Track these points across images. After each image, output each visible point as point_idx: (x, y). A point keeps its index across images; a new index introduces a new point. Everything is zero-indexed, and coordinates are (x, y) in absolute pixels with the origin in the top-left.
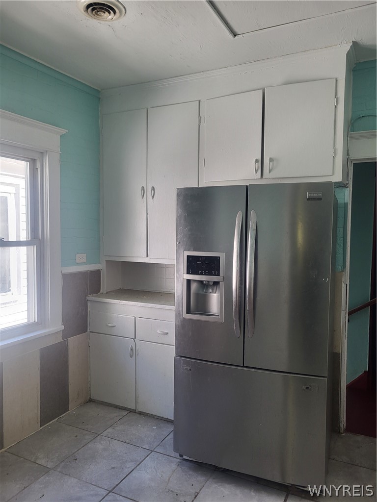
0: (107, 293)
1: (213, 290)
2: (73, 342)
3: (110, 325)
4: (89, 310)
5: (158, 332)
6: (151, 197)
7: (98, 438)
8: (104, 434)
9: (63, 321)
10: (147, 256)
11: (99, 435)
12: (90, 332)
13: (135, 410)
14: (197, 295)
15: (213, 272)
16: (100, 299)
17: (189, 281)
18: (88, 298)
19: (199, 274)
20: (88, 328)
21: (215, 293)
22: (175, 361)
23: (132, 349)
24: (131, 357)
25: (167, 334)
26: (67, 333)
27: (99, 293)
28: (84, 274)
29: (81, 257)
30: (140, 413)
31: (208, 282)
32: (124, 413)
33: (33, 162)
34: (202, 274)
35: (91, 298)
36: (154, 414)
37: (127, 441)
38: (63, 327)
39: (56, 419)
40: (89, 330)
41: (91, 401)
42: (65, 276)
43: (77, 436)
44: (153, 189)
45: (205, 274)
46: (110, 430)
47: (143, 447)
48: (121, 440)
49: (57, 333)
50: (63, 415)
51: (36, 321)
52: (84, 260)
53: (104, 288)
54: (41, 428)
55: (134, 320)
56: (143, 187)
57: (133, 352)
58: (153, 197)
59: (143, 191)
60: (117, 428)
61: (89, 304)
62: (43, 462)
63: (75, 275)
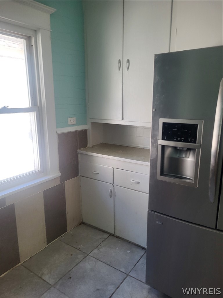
0: (93, 147)
1: (186, 155)
2: (69, 184)
3: (95, 172)
4: (79, 160)
5: (131, 181)
6: (126, 69)
7: (87, 258)
8: (92, 254)
9: (60, 169)
10: (123, 119)
11: (88, 255)
12: (81, 176)
13: (114, 234)
14: (171, 159)
15: (189, 139)
16: (87, 152)
17: (163, 147)
18: (78, 151)
19: (174, 141)
20: (79, 173)
21: (188, 158)
22: (149, 214)
23: (111, 192)
24: (111, 197)
25: (139, 183)
26: (63, 178)
27: (87, 147)
28: (75, 133)
29: (72, 120)
30: (118, 237)
31: (182, 148)
32: (106, 236)
33: (28, 39)
34: (177, 141)
35: (80, 151)
36: (128, 239)
37: (109, 263)
38: (60, 174)
39: (58, 238)
40: (79, 175)
41: (82, 223)
42: (60, 135)
43: (72, 255)
44: (128, 61)
45: (181, 141)
46: (95, 251)
47: (121, 270)
48: (104, 261)
49: (56, 178)
50: (63, 234)
51: (40, 170)
52: (74, 123)
53: (90, 143)
54: (48, 245)
55: (112, 170)
56: (120, 61)
57: (112, 194)
58: (128, 68)
59: (119, 64)
60: (101, 250)
61: (79, 156)
62: (46, 278)
63: (67, 134)
